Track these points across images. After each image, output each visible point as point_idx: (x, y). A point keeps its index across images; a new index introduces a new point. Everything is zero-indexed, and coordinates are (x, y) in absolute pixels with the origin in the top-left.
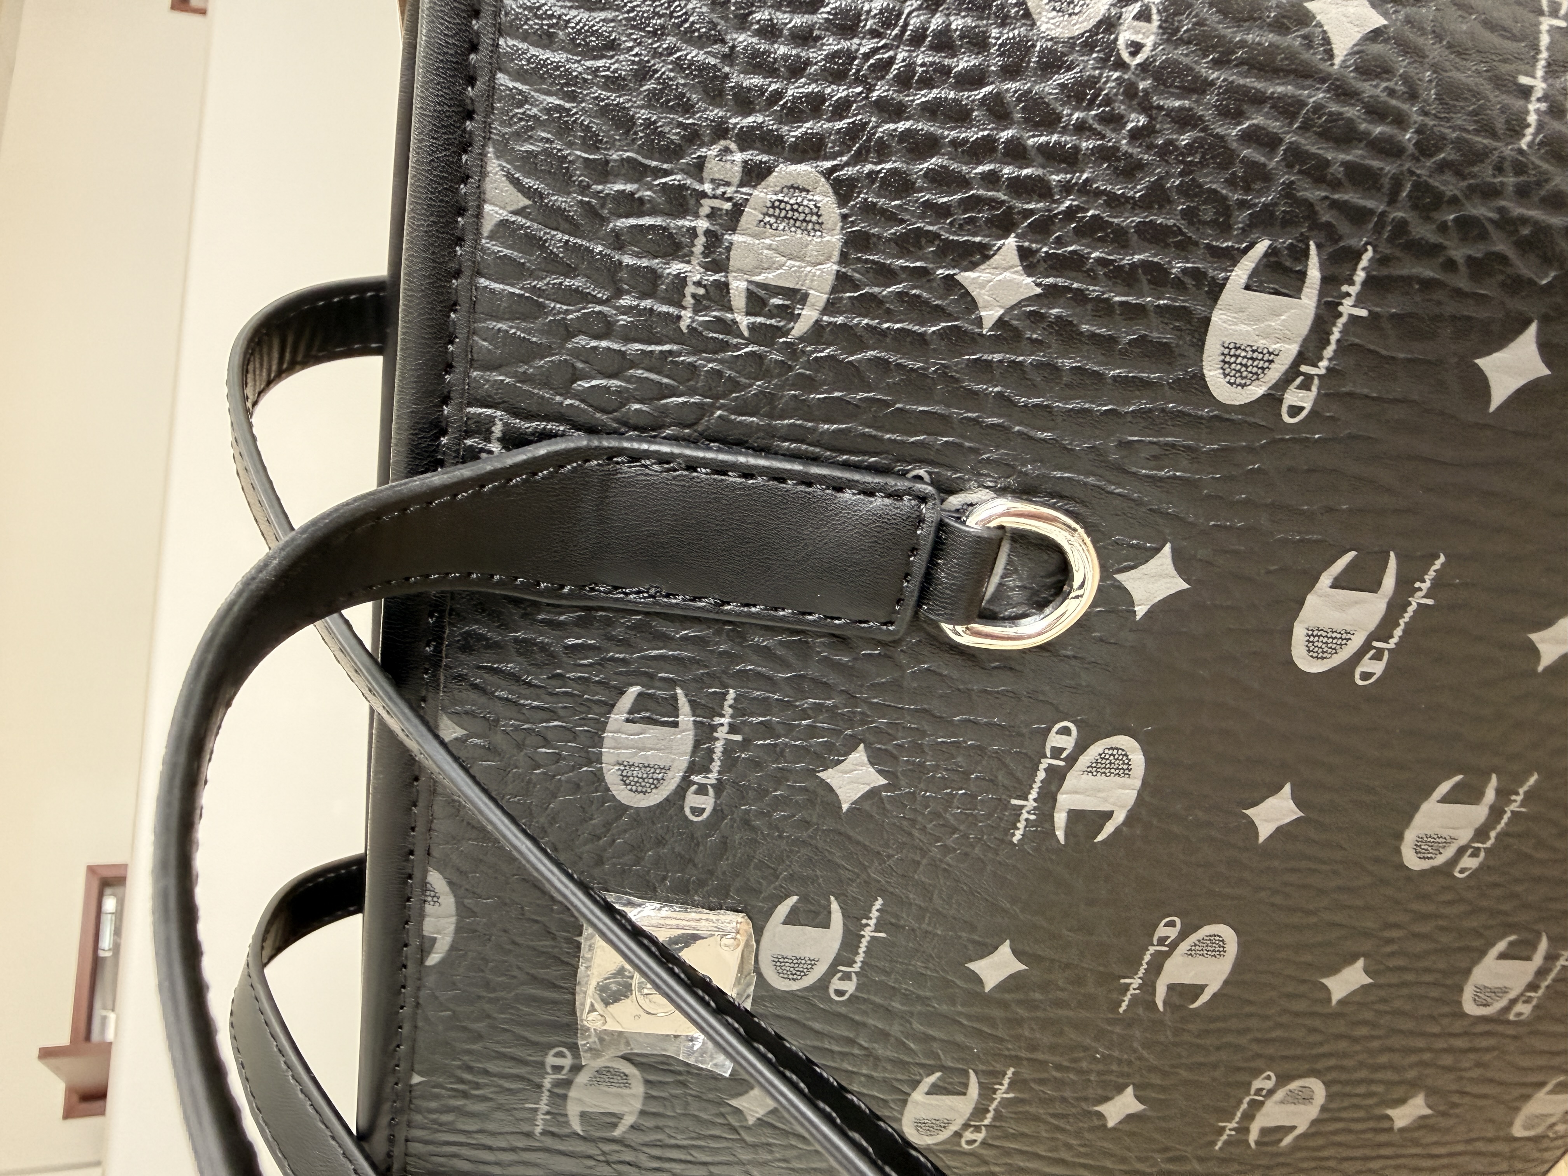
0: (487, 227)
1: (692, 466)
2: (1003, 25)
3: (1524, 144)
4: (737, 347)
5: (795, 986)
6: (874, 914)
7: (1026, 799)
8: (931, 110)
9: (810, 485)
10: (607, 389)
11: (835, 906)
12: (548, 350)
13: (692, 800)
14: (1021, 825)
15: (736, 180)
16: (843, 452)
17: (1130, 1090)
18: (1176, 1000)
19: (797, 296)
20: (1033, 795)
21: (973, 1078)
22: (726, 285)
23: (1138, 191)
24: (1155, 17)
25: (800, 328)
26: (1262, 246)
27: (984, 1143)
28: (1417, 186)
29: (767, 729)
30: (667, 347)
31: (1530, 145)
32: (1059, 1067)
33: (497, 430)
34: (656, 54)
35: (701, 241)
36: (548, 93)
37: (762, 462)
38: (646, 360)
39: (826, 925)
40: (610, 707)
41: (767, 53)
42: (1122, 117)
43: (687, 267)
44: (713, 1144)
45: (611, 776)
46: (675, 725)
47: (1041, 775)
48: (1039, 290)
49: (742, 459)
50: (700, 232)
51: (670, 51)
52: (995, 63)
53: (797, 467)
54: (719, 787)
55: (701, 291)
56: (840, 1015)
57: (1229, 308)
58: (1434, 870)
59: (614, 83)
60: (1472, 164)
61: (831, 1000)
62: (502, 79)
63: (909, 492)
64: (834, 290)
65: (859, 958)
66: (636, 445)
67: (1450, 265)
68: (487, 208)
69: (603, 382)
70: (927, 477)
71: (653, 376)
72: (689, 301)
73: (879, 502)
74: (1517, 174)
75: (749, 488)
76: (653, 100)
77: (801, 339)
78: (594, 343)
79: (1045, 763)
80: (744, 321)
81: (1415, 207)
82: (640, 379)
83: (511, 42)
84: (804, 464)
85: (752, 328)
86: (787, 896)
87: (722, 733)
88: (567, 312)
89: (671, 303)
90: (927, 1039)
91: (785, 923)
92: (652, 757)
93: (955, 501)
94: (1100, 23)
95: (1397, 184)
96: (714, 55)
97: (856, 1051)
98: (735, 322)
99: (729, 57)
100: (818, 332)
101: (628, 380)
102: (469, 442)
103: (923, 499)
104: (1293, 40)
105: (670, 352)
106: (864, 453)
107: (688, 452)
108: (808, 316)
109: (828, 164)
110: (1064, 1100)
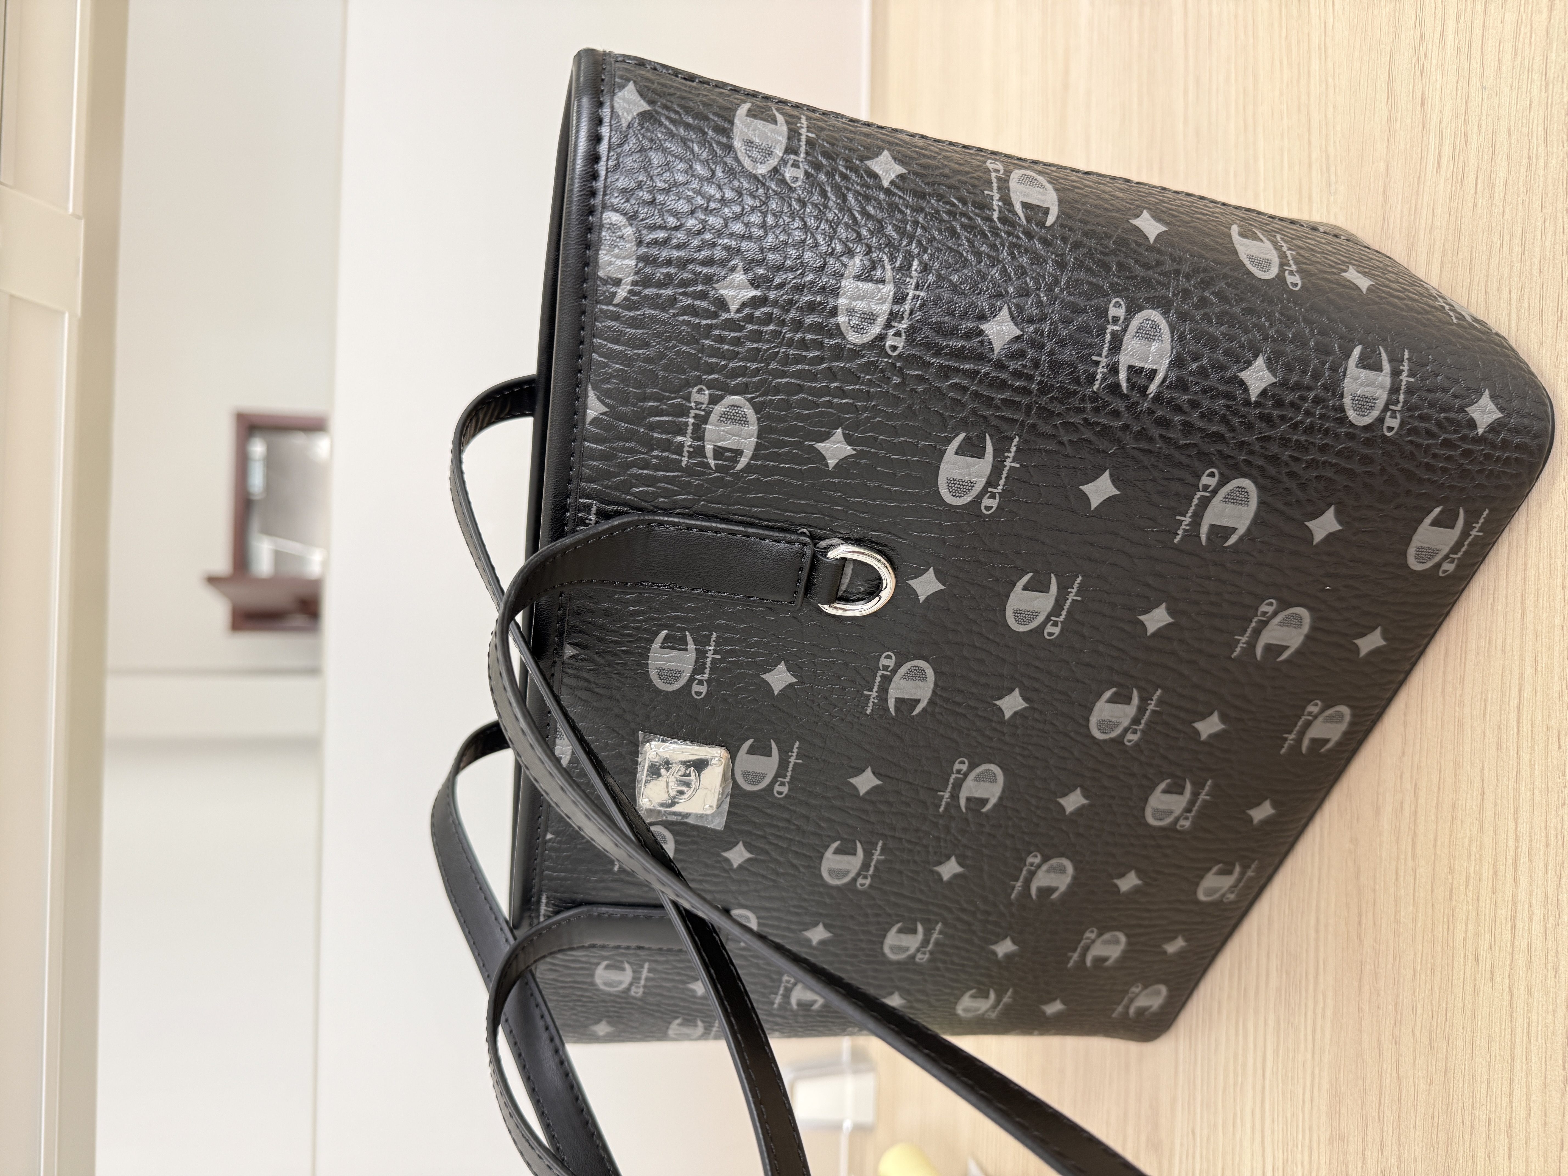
0: (589, 419)
1: (689, 528)
2: (830, 338)
3: (1095, 388)
4: (710, 474)
5: (755, 788)
6: (795, 750)
7: (872, 691)
8: (798, 374)
9: (748, 537)
10: (647, 492)
11: (773, 745)
12: (619, 475)
13: (695, 688)
14: (871, 704)
15: (706, 402)
16: (765, 520)
17: (953, 859)
18: (972, 805)
19: (738, 453)
20: (875, 689)
21: (859, 845)
22: (704, 446)
23: (899, 410)
24: (903, 334)
25: (740, 466)
26: (962, 436)
27: (871, 886)
28: (1039, 408)
29: (732, 653)
30: (676, 474)
31: (1098, 389)
32: (909, 842)
33: (594, 509)
34: (666, 348)
35: (690, 428)
36: (617, 363)
37: (724, 526)
38: (666, 479)
39: (770, 755)
40: (652, 641)
41: (719, 348)
42: (889, 378)
43: (685, 439)
44: (714, 880)
45: (653, 674)
46: (686, 650)
47: (878, 679)
48: (855, 452)
49: (714, 525)
50: (690, 424)
51: (674, 346)
52: (827, 354)
53: (741, 529)
54: (709, 681)
55: (692, 450)
56: (780, 805)
57: (947, 463)
58: (1112, 740)
59: (648, 360)
60: (1068, 398)
61: (776, 797)
62: (595, 356)
63: (797, 541)
64: (755, 450)
65: (789, 774)
66: (661, 518)
67: (1061, 443)
68: (588, 411)
69: (645, 489)
70: (808, 533)
71: (669, 486)
72: (685, 454)
73: (783, 545)
74: (1092, 403)
75: (718, 538)
76: (665, 368)
77: (741, 471)
78: (640, 471)
79: (880, 673)
80: (712, 463)
81: (1039, 418)
82: (664, 488)
83: (599, 341)
84: (745, 527)
85: (716, 465)
86: (748, 739)
87: (710, 655)
88: (627, 458)
89: (677, 454)
90: (829, 820)
91: (748, 753)
92: (673, 665)
93: (823, 544)
94: (876, 338)
95: (1029, 408)
96: (694, 349)
97: (792, 827)
98: (708, 462)
99: (702, 350)
100: (748, 468)
101: (658, 488)
102: (580, 515)
103: (805, 544)
104: (974, 342)
105: (678, 476)
106: (776, 521)
107: (687, 521)
108: (743, 462)
109: (750, 396)
110: (915, 862)
